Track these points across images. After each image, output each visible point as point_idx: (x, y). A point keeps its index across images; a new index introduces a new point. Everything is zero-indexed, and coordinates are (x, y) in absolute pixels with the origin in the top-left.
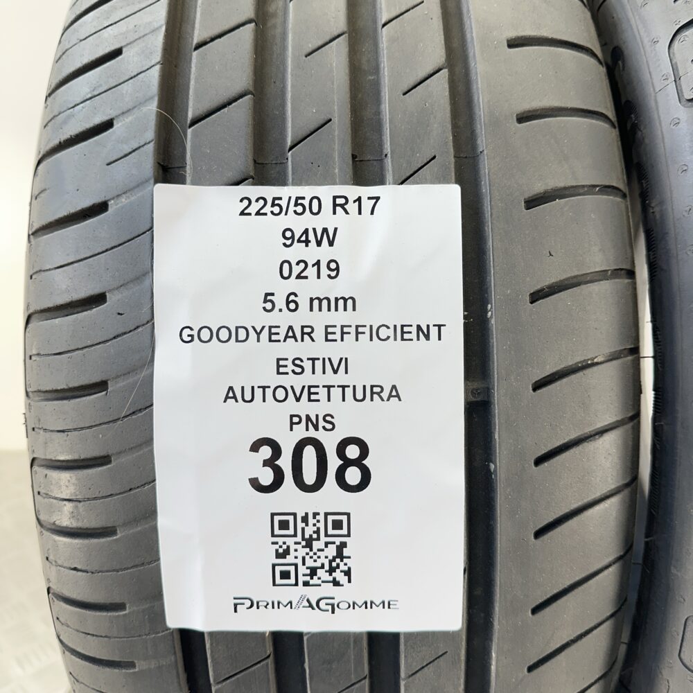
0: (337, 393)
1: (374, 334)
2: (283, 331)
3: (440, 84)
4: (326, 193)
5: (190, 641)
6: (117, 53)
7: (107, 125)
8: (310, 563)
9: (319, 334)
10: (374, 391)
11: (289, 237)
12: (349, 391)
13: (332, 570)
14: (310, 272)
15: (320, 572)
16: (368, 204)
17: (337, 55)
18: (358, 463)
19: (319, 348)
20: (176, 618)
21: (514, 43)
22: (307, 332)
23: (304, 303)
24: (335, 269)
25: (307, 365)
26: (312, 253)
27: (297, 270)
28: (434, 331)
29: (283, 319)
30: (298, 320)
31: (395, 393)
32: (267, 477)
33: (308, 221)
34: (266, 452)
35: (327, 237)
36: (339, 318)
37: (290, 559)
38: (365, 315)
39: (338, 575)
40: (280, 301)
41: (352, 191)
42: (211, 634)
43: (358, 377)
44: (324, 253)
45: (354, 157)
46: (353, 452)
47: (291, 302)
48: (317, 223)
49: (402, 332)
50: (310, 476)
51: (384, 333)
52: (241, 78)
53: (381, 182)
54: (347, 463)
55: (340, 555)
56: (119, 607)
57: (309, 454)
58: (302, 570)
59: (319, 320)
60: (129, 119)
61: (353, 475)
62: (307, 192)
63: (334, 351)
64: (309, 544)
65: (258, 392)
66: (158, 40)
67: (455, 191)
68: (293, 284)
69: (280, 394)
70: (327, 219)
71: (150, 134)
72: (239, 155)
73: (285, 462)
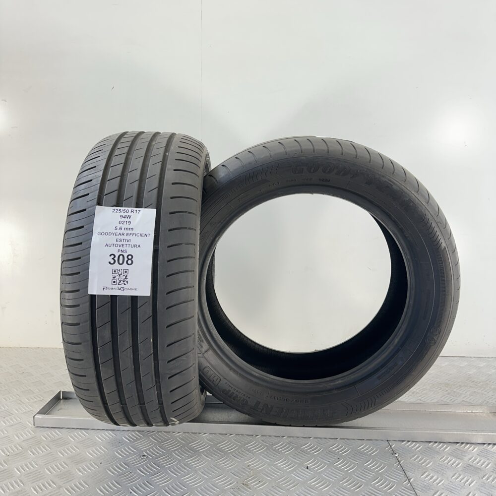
0: (128, 246)
1: (136, 235)
2: (118, 234)
3: (156, 191)
4: (130, 209)
5: (93, 297)
6: (91, 180)
7: (88, 194)
8: (120, 280)
9: (125, 235)
10: (135, 246)
11: (121, 217)
12: (130, 246)
13: (124, 281)
14: (125, 223)
15: (122, 282)
16: (138, 212)
17: (136, 185)
18: (131, 259)
19: (125, 237)
20: (90, 293)
21: (173, 184)
22: (123, 234)
23: (123, 229)
24: (130, 223)
25: (122, 240)
26: (126, 220)
27: (122, 223)
28: (148, 236)
29: (118, 231)
30: (121, 232)
31: (139, 246)
32: (112, 261)
33: (126, 214)
34: (113, 256)
35: (129, 217)
36: (129, 232)
37: (115, 279)
38: (134, 232)
39: (125, 282)
40: (118, 228)
41: (135, 209)
42: (98, 295)
43: (132, 243)
44: (128, 220)
45: (137, 203)
46: (130, 257)
47: (120, 229)
48: (128, 214)
49: (142, 235)
50: (121, 262)
51: (138, 235)
52: (116, 187)
53: (142, 208)
54: (129, 259)
55: (126, 278)
56: (78, 290)
57: (121, 257)
58: (118, 281)
59: (126, 232)
60: (92, 194)
61: (130, 262)
62: (126, 209)
63: (128, 238)
64: (120, 276)
65: (112, 245)
66: (100, 178)
67: (155, 210)
68: (121, 225)
69: (116, 245)
70: (129, 214)
71: (96, 197)
72: (114, 202)
73: (116, 259)
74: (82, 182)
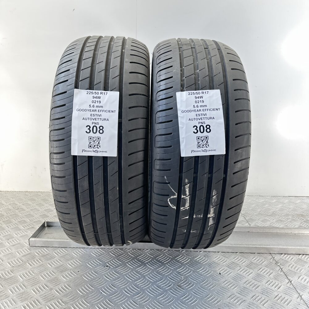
0: (99, 119)
1: (105, 111)
2: (92, 110)
3: (118, 78)
4: (100, 92)
5: (75, 157)
6: (69, 70)
7: (67, 80)
8: (94, 144)
9: (97, 111)
10: (105, 119)
11: (94, 97)
12: (101, 119)
13: (97, 146)
14: (97, 102)
16: (106, 94)
17: (103, 73)
18: (102, 129)
19: (97, 113)
20: (73, 154)
21: (130, 73)
22: (95, 110)
23: (95, 106)
24: (100, 102)
25: (95, 115)
26: (97, 100)
27: (94, 102)
28: (114, 112)
29: (92, 108)
30: (94, 109)
31: (108, 120)
32: (88, 131)
33: (97, 95)
34: (88, 127)
35: (99, 98)
36: (100, 109)
37: (91, 144)
38: (104, 109)
40: (92, 106)
41: (104, 92)
42: (78, 156)
43: (102, 117)
44: (99, 100)
45: (104, 87)
47: (93, 106)
48: (98, 96)
49: (109, 111)
50: (95, 131)
51: (107, 111)
52: (88, 75)
53: (108, 91)
54: (100, 129)
55: (99, 143)
56: (64, 152)
57: (95, 128)
58: (93, 146)
59: (97, 109)
60: (71, 80)
61: (101, 131)
62: (97, 91)
63: (99, 113)
64: (94, 142)
65: (88, 119)
66: (76, 68)
67: (118, 93)
68: (94, 104)
69: (91, 119)
70: (99, 95)
71: (74, 82)
72: (87, 85)
73: (91, 129)
74: (62, 71)
